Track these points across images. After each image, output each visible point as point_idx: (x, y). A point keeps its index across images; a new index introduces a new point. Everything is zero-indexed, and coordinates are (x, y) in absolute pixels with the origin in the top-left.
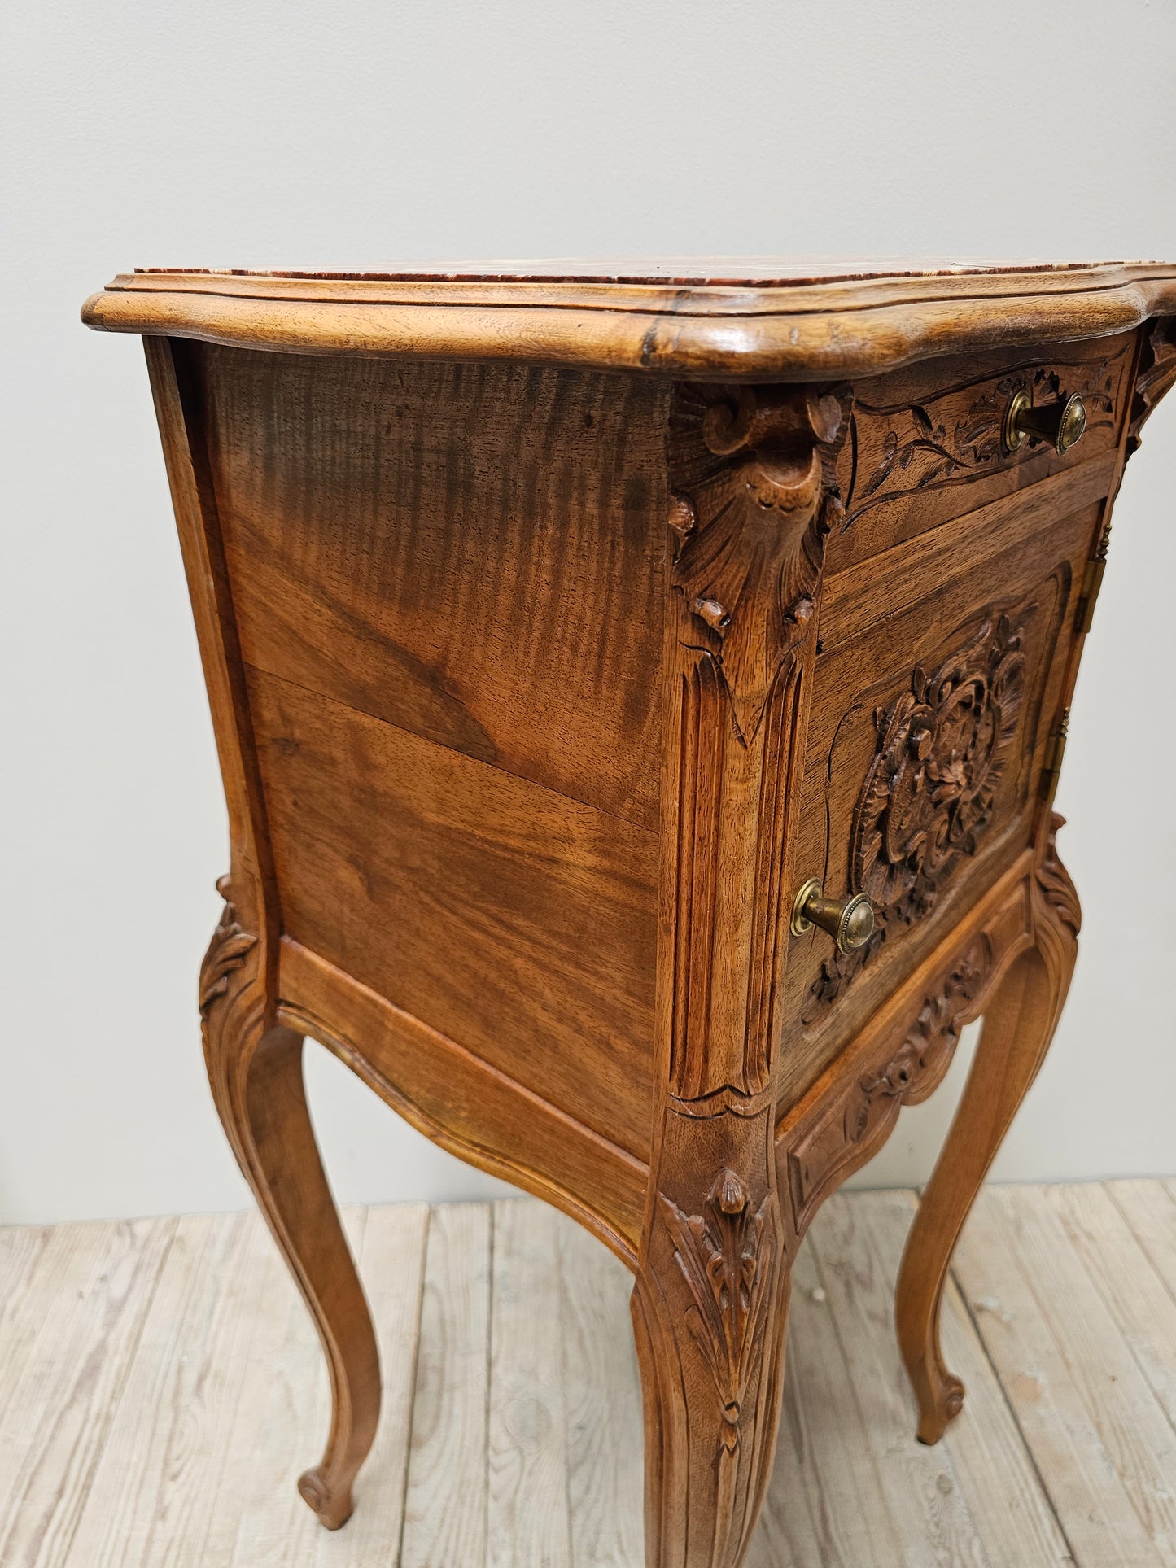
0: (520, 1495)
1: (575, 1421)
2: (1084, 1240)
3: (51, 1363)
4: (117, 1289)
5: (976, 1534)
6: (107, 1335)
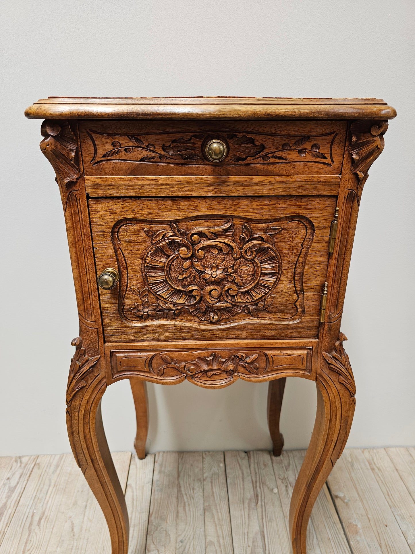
2: (377, 470)
4: (13, 483)
6: (7, 501)
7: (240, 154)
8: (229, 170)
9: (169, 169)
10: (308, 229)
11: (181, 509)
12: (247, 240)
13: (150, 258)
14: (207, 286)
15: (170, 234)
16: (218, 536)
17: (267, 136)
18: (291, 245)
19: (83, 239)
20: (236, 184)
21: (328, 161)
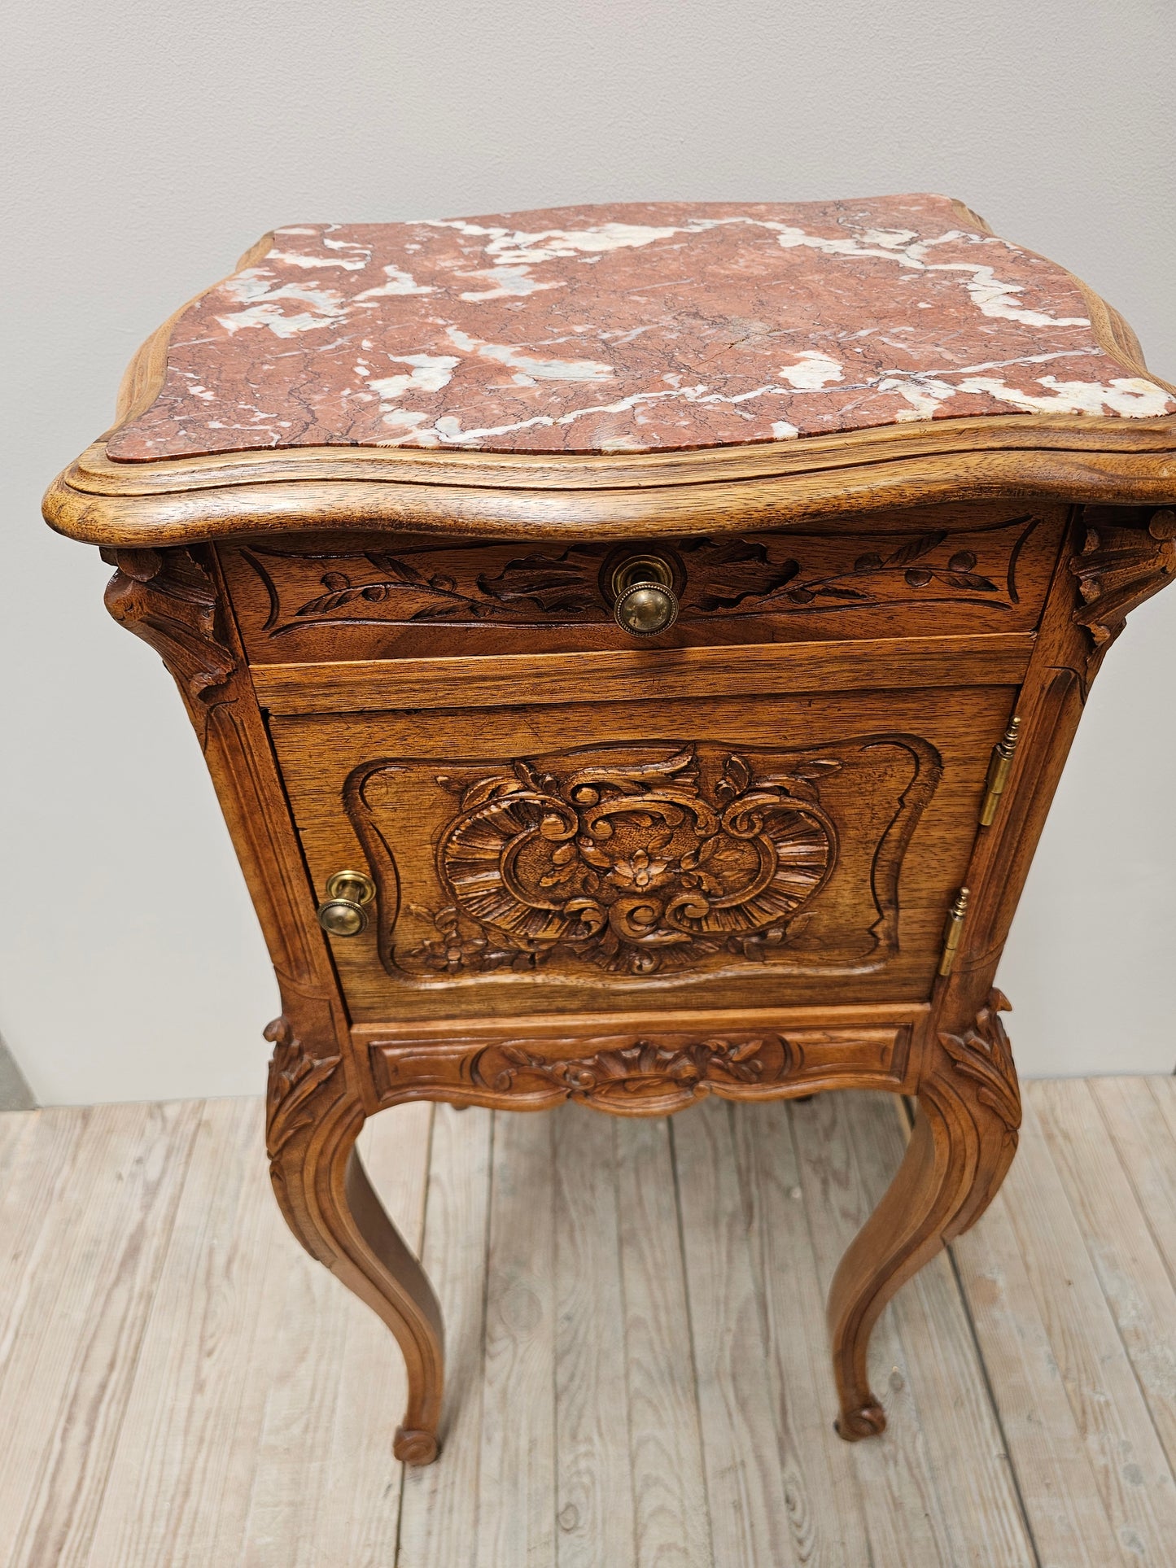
0: (513, 1381)
1: (564, 1311)
3: (97, 1242)
4: (153, 1170)
5: (921, 1429)
6: (145, 1218)
7: (721, 590)
8: (686, 631)
9: (501, 638)
10: (921, 761)
11: (563, 1240)
12: (738, 793)
13: (459, 844)
14: (622, 898)
15: (513, 787)
16: (655, 1307)
17: (807, 538)
18: (867, 802)
19: (265, 811)
20: (706, 667)
21: (1002, 595)
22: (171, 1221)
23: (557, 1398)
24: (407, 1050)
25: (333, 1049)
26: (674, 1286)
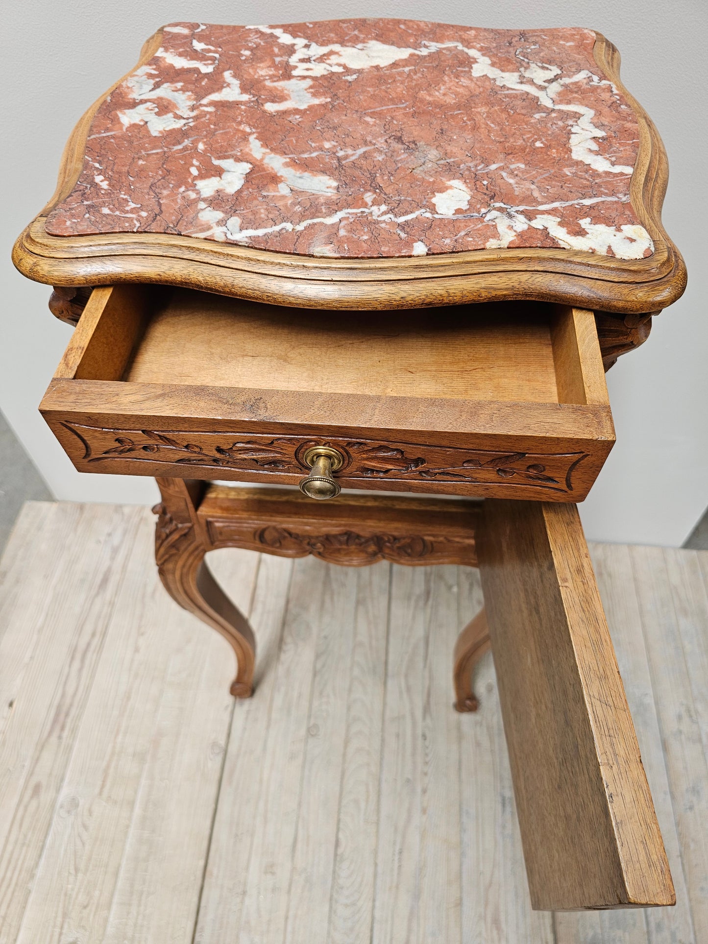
0: (293, 664)
1: (323, 633)
3: (87, 574)
4: (116, 541)
6: (112, 563)
11: (327, 599)
16: (371, 637)
22: (124, 567)
23: (315, 674)
24: (227, 524)
25: (188, 520)
26: (382, 628)
